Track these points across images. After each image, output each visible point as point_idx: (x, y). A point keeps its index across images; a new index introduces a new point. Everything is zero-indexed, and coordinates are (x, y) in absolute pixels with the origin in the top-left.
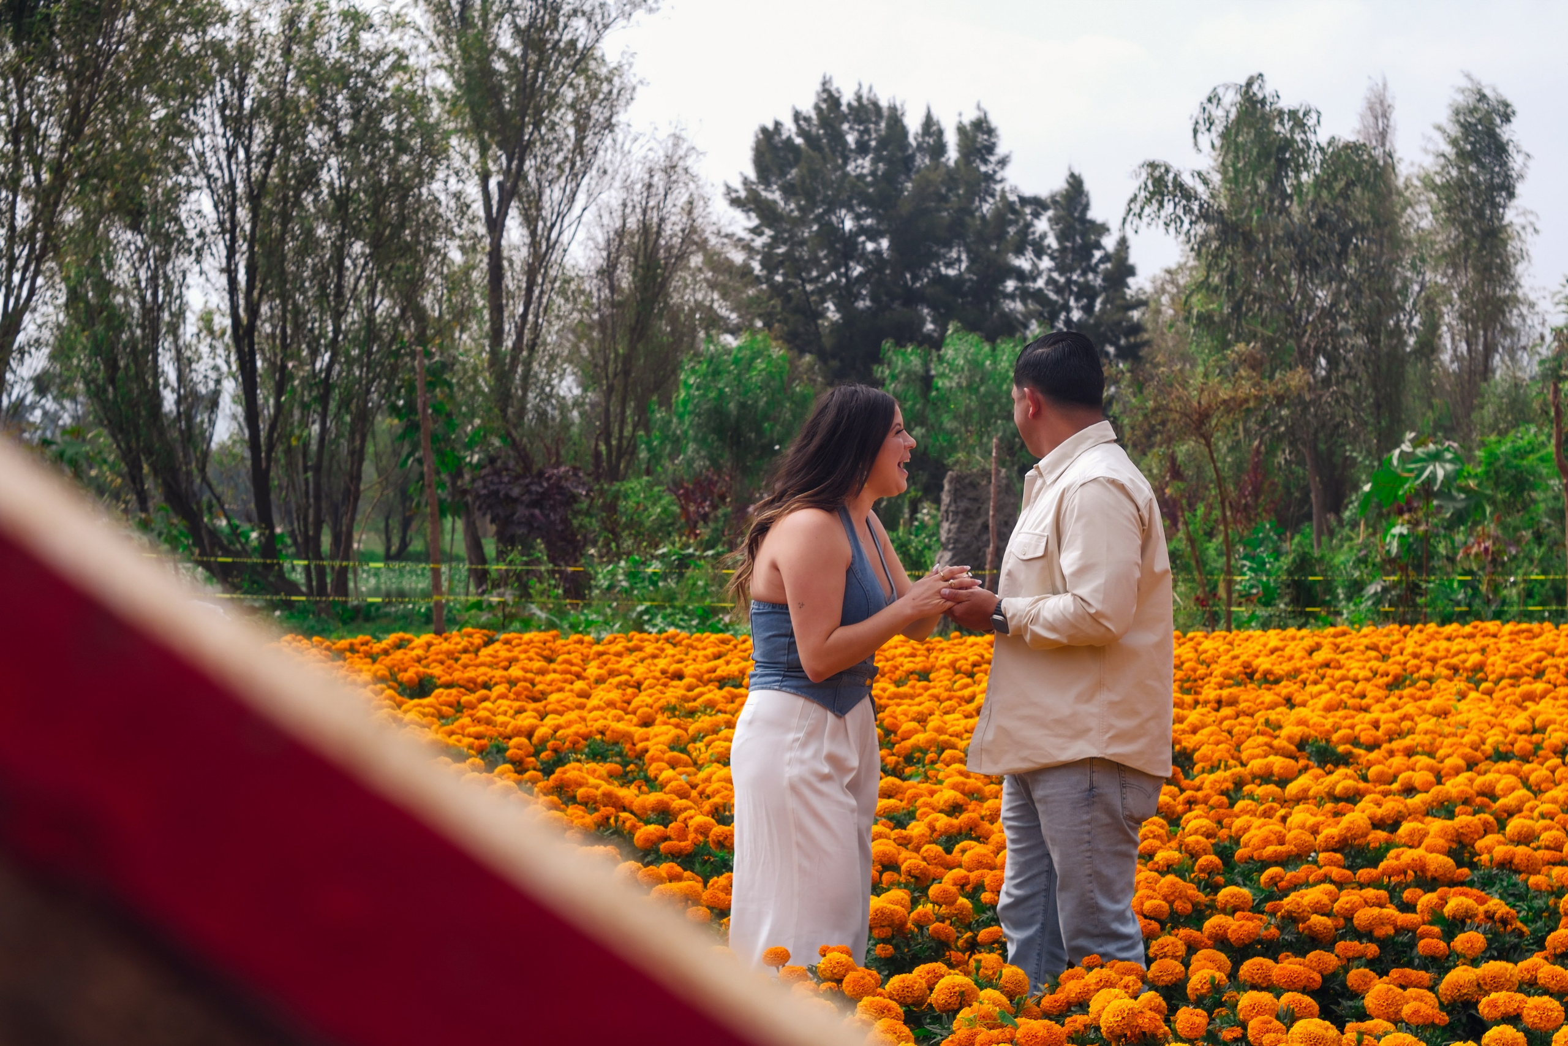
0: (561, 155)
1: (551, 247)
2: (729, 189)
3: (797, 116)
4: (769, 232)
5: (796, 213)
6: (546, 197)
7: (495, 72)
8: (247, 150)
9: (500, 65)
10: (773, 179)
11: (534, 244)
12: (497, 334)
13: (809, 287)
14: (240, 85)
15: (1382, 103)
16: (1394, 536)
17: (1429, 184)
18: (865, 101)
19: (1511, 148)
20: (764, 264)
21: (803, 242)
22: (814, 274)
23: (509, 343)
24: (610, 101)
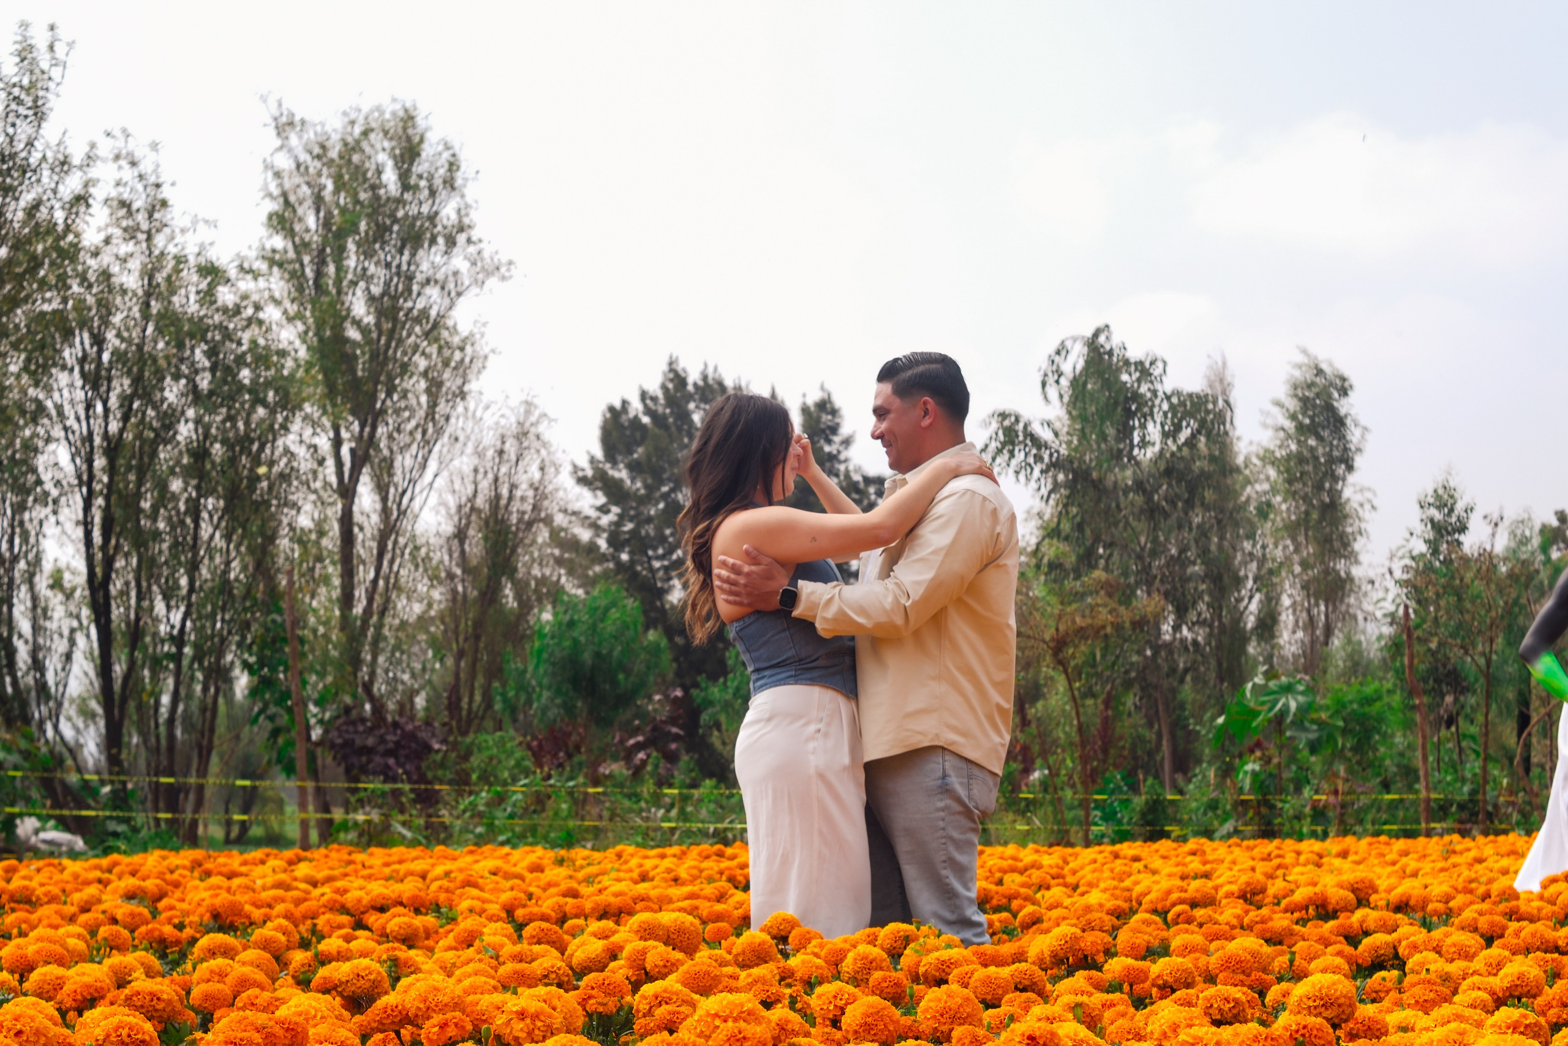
0: (413, 423)
1: (402, 513)
2: (576, 468)
3: (644, 396)
4: (616, 509)
5: (642, 491)
6: (397, 464)
7: (347, 340)
8: (105, 403)
9: (353, 334)
10: (619, 458)
11: (385, 511)
12: (347, 599)
13: (657, 564)
14: (99, 341)
15: (1221, 381)
16: (1246, 773)
17: (1268, 458)
18: (710, 381)
19: (1348, 421)
20: (611, 542)
21: (649, 520)
22: (660, 551)
23: (358, 609)
24: (463, 369)
